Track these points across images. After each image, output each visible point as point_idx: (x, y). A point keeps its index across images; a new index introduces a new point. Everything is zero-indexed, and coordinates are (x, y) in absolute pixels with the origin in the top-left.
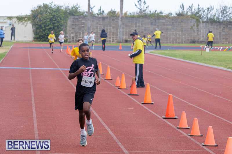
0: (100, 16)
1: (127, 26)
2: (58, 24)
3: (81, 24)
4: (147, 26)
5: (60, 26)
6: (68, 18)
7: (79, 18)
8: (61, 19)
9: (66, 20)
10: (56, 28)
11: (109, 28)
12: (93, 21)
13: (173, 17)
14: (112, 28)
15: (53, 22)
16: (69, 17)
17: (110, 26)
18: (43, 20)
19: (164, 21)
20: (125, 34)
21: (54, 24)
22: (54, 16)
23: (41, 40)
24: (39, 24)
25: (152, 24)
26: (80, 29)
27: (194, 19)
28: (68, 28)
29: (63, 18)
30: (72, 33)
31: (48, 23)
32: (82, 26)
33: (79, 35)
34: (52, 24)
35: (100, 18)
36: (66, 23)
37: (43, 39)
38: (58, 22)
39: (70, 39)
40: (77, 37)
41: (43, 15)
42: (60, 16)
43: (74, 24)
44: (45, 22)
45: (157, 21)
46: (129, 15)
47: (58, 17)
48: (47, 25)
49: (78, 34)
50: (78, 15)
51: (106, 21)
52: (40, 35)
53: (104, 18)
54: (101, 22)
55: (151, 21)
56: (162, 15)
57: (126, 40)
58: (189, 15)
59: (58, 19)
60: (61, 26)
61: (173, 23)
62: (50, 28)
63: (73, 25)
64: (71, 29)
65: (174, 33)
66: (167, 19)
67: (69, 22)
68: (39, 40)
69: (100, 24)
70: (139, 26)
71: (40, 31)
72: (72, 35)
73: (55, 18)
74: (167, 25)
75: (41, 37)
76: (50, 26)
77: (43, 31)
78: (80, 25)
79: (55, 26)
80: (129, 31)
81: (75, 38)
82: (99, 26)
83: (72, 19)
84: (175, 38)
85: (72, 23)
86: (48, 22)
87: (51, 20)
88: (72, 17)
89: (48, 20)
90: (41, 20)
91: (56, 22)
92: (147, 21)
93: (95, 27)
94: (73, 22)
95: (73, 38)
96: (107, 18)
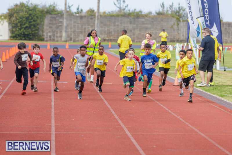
0: (77, 15)
1: (105, 25)
2: (35, 23)
3: (59, 23)
4: (126, 25)
5: (36, 25)
6: (45, 17)
7: (57, 17)
8: (37, 17)
9: (43, 19)
10: (32, 27)
11: (87, 27)
12: (71, 20)
13: (153, 16)
14: (90, 27)
15: (30, 20)
16: (47, 16)
17: (89, 25)
18: (19, 19)
19: (143, 20)
20: (103, 32)
21: (30, 22)
22: (30, 15)
23: (17, 39)
24: (15, 22)
25: (131, 23)
26: (57, 27)
27: (174, 18)
28: (45, 27)
29: (39, 17)
30: (49, 32)
31: (24, 22)
32: (60, 24)
33: (57, 34)
34: (28, 22)
35: (77, 17)
36: (43, 21)
37: (19, 38)
38: (34, 21)
39: (47, 38)
40: (54, 36)
41: (19, 14)
42: (37, 15)
43: (52, 22)
44: (22, 20)
45: (136, 20)
46: (107, 14)
47: (34, 16)
48: (23, 23)
49: (55, 33)
50: (55, 14)
51: (84, 20)
52: (16, 34)
53: (81, 17)
54: (79, 21)
55: (130, 19)
56: (142, 14)
57: (105, 38)
58: (169, 14)
59: (35, 18)
60: (38, 24)
61: (153, 22)
62: (27, 27)
63: (50, 24)
64: (48, 28)
65: (154, 31)
66: (146, 18)
67: (46, 21)
68: (15, 38)
69: (78, 23)
70: (118, 25)
71: (16, 30)
72: (49, 34)
73: (31, 17)
74: (146, 24)
75: (17, 36)
76: (27, 25)
77: (19, 30)
78: (57, 24)
79: (31, 25)
80: (108, 30)
81: (52, 37)
82: (77, 25)
83: (49, 18)
84: (155, 37)
85: (50, 22)
86: (24, 20)
87: (27, 18)
88: (50, 16)
89: (24, 19)
90: (17, 19)
91: (32, 20)
92: (126, 20)
93: (73, 26)
94: (51, 20)
95: (50, 37)
96: (85, 16)
